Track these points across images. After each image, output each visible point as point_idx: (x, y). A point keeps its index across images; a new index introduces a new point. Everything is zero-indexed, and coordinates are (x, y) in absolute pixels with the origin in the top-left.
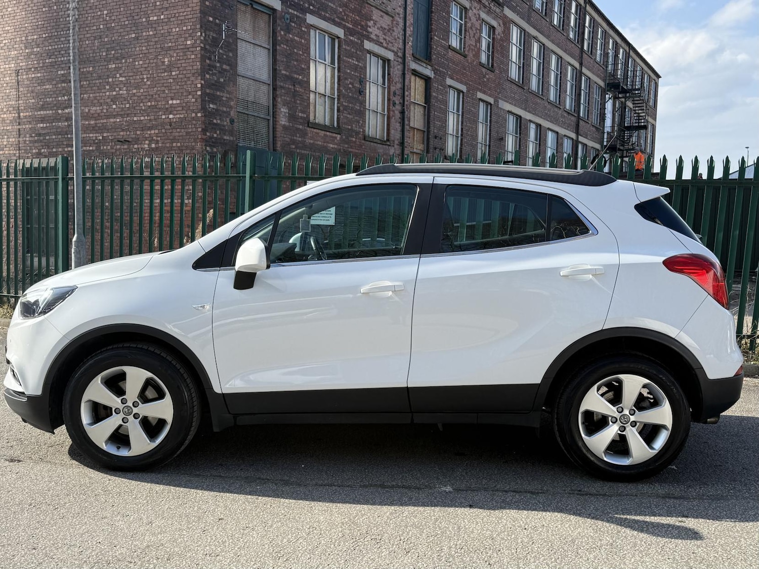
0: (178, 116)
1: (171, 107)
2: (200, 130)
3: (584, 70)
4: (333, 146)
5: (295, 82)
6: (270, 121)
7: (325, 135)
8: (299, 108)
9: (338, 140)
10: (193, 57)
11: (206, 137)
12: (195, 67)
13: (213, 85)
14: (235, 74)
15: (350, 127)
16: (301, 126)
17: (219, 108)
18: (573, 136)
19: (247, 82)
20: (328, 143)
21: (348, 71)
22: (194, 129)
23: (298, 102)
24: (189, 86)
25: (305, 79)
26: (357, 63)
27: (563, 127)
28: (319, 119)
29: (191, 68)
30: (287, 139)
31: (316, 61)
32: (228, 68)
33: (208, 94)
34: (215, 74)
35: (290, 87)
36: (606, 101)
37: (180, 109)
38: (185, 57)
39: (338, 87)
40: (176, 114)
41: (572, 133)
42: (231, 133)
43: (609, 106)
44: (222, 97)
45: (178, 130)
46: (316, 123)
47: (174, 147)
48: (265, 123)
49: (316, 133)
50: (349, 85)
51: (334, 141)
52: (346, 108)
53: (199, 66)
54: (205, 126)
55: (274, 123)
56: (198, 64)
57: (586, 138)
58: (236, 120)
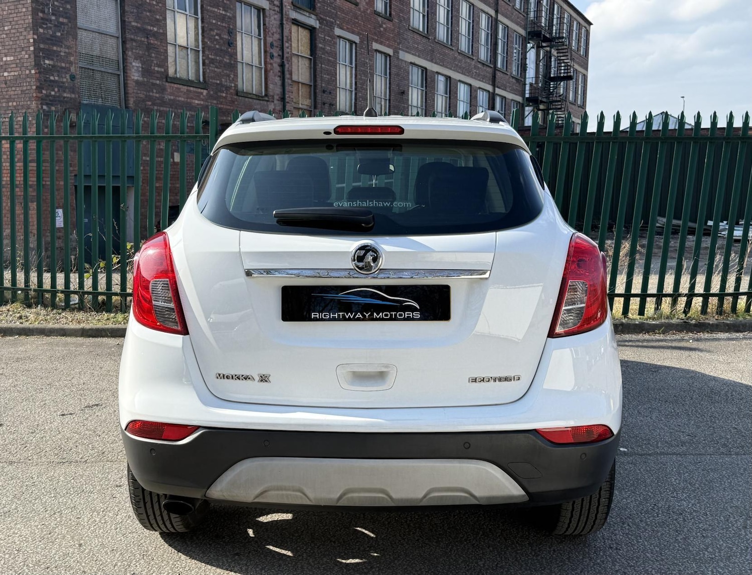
0: (12, 74)
1: (5, 64)
2: (34, 87)
3: (500, 17)
4: (199, 102)
5: (148, 33)
6: (120, 77)
7: (187, 90)
8: (155, 62)
9: (204, 96)
10: (24, 10)
11: (42, 95)
12: (27, 21)
13: (48, 39)
14: (75, 27)
15: (218, 82)
16: (158, 81)
17: (56, 64)
18: (489, 88)
19: (91, 35)
20: (192, 98)
21: (214, 22)
22: (29, 87)
23: (153, 55)
24: (22, 41)
25: (161, 31)
26: (224, 13)
27: (477, 79)
28: (181, 74)
29: (23, 22)
30: (141, 96)
31: (174, 11)
32: (65, 21)
33: (42, 50)
34: (50, 28)
35: (143, 39)
36: (528, 50)
37: (14, 65)
38: (16, 11)
39: (202, 39)
40: (11, 72)
41: (488, 85)
42: (73, 90)
43: (531, 55)
44: (60, 52)
45: (14, 89)
46: (177, 77)
47: (10, 107)
48: (115, 79)
49: (176, 88)
50: (215, 36)
51: (199, 96)
52: (212, 61)
53: (31, 20)
54: (41, 84)
55: (125, 78)
56: (29, 18)
57: (505, 90)
58: (78, 77)
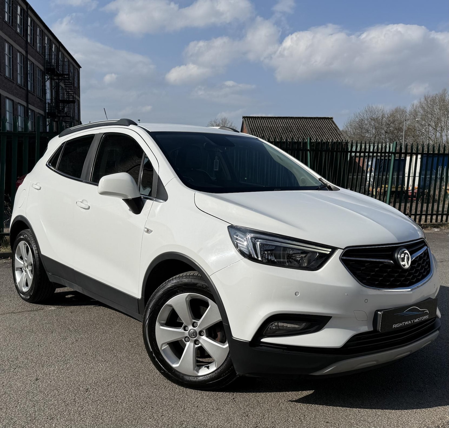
3: (29, 57)
18: (24, 104)
27: (17, 97)
36: (46, 80)
41: (23, 101)
43: (48, 84)
57: (34, 106)
